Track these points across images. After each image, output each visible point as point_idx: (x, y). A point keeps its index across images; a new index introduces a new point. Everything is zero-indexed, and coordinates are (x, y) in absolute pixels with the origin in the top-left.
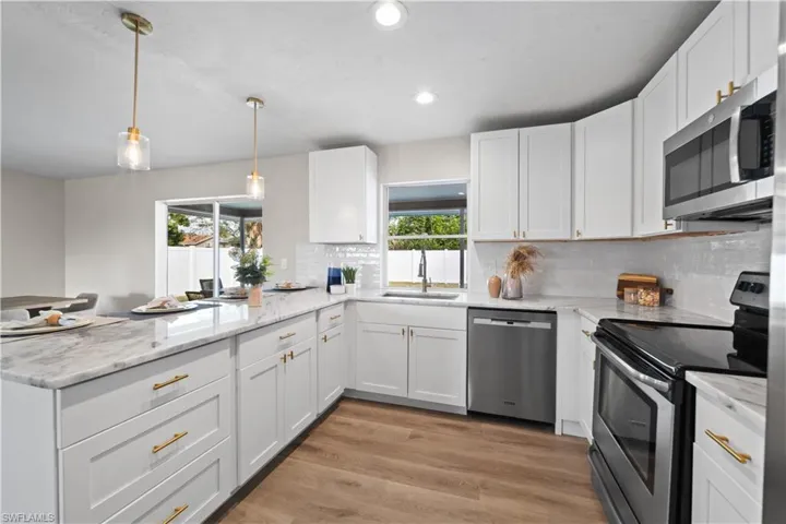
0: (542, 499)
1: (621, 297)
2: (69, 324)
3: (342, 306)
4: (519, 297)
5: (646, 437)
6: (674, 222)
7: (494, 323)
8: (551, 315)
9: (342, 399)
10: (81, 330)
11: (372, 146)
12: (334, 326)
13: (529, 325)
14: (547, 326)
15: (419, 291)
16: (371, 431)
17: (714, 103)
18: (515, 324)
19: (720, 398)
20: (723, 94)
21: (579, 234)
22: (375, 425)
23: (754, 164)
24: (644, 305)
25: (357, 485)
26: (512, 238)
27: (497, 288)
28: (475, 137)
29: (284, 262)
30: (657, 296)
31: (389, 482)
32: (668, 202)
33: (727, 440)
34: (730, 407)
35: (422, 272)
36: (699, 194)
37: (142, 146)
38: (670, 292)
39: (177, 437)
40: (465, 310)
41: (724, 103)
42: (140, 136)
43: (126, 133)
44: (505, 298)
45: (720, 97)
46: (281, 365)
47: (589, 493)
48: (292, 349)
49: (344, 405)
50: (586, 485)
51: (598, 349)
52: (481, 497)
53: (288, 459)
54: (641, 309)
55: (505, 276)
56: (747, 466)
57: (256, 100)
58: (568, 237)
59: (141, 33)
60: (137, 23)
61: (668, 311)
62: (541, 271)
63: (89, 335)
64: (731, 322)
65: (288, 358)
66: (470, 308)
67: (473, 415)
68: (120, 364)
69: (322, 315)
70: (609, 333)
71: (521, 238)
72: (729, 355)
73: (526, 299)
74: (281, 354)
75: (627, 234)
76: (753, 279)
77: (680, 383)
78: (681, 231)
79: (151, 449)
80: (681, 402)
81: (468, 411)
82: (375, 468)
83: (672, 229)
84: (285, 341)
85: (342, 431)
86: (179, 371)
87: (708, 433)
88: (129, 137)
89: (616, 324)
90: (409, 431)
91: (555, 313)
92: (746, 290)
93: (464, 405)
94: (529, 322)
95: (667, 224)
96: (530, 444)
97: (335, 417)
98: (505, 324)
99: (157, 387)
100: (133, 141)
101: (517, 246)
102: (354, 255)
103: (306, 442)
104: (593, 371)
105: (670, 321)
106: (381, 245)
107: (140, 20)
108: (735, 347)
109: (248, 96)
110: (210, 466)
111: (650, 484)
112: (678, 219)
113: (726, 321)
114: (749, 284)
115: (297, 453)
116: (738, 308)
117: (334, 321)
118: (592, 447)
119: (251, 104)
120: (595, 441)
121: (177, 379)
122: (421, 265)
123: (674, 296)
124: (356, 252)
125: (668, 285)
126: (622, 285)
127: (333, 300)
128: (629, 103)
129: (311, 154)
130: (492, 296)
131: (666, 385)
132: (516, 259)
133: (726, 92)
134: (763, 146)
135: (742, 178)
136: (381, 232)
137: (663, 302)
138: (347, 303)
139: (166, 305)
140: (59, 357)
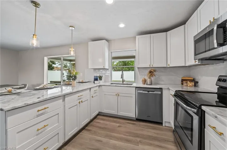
0: (158, 146)
1: (182, 84)
2: (14, 92)
3: (98, 87)
4: (151, 84)
5: (190, 127)
6: (198, 61)
7: (144, 92)
8: (161, 89)
9: (98, 115)
10: (18, 94)
11: (107, 40)
12: (95, 93)
13: (154, 93)
14: (160, 93)
15: (122, 83)
16: (107, 125)
17: (209, 24)
18: (150, 92)
19: (213, 114)
20: (211, 21)
21: (169, 65)
22: (108, 123)
23: (222, 42)
24: (189, 86)
25: (101, 141)
26: (149, 66)
27: (145, 82)
28: (137, 37)
29: (81, 74)
30: (193, 84)
31: (111, 140)
32: (195, 55)
33: (215, 128)
34: (216, 117)
35: (122, 77)
36: (205, 52)
37: (37, 40)
38: (197, 82)
39: (45, 126)
40: (135, 88)
41: (212, 24)
42: (37, 37)
43: (33, 36)
44: (147, 84)
45: (210, 22)
46: (78, 104)
47: (173, 144)
48: (81, 100)
49: (98, 117)
50: (172, 142)
51: (175, 100)
52: (140, 145)
53: (81, 133)
54: (188, 88)
55: (147, 78)
56: (222, 136)
57: (72, 27)
58: (166, 66)
59: (37, 7)
60: (36, 4)
61: (197, 88)
62: (158, 76)
63: (20, 95)
64: (216, 91)
65: (81, 103)
66: (136, 87)
67: (138, 120)
68: (26, 104)
69: (91, 90)
70: (178, 95)
71: (152, 66)
72: (216, 101)
73: (153, 85)
74: (79, 101)
75: (184, 65)
76: (223, 78)
77: (200, 110)
78: (200, 63)
79: (37, 130)
80: (200, 116)
81: (136, 119)
82: (107, 136)
83: (197, 63)
84: (80, 97)
85: (98, 124)
86: (46, 106)
87: (209, 126)
88: (33, 37)
89: (180, 92)
90: (118, 125)
91: (162, 89)
92: (221, 81)
93: (135, 117)
94: (154, 92)
95: (195, 62)
96: (154, 129)
97: (96, 120)
98: (147, 92)
99: (38, 111)
100: (35, 38)
101: (150, 69)
102: (102, 72)
103: (86, 128)
104: (174, 106)
105: (197, 91)
106: (110, 69)
107: (37, 3)
108: (218, 99)
109: (70, 26)
110: (56, 135)
111: (191, 142)
112: (199, 60)
113: (215, 91)
114: (222, 79)
115: (83, 131)
116: (218, 87)
117: (95, 91)
118: (173, 130)
119: (71, 28)
120: (175, 128)
121: (45, 108)
122: (122, 75)
123: (199, 84)
124: (102, 71)
125: (196, 80)
126: (183, 80)
127: (95, 85)
128: (183, 26)
129: (89, 43)
130: (143, 84)
131: (195, 111)
132: (150, 73)
133: (212, 20)
134: (224, 36)
135: (218, 46)
136: (110, 65)
137: (195, 86)
138: (99, 86)
139: (45, 87)
140: (9, 101)
